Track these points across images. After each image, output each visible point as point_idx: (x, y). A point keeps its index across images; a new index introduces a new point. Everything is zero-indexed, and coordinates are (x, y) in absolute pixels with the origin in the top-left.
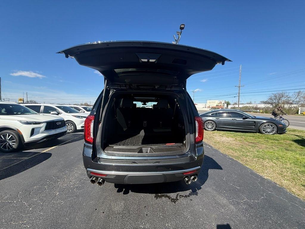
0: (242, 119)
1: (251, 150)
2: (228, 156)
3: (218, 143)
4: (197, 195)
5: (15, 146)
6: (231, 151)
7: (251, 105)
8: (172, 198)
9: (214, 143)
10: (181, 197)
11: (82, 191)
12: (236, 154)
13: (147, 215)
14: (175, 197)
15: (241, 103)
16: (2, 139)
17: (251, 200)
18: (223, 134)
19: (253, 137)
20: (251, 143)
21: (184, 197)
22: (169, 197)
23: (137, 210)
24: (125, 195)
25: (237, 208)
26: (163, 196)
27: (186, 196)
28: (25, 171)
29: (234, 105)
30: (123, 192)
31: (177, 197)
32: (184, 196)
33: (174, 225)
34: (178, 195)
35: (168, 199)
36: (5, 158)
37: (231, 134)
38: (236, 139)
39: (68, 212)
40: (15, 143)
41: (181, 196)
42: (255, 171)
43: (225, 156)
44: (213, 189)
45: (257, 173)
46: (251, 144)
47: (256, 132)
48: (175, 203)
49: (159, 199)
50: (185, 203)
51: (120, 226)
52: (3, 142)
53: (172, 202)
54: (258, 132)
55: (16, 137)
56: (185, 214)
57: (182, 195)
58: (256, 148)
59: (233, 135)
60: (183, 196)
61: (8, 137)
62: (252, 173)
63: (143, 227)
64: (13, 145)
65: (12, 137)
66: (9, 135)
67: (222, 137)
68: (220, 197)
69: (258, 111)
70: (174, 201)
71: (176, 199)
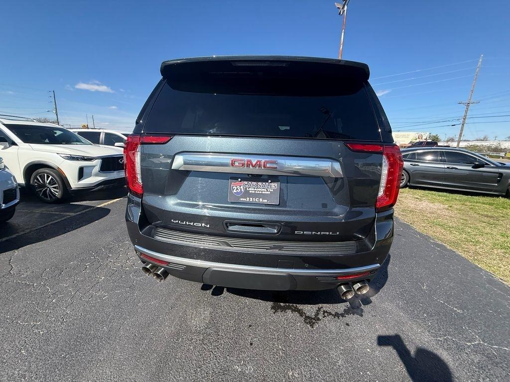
0: (470, 168)
1: (488, 230)
2: (433, 240)
3: (411, 211)
4: (362, 316)
5: (58, 193)
6: (439, 229)
7: (485, 144)
8: (308, 314)
9: (403, 211)
10: (326, 314)
11: (142, 279)
12: (450, 237)
13: (251, 344)
14: (313, 314)
15: (464, 139)
16: (39, 182)
17: (492, 344)
18: (422, 195)
19: (490, 204)
20: (487, 216)
21: (333, 315)
22: (301, 313)
23: (234, 331)
24: (215, 297)
25: (457, 360)
26: (289, 308)
27: (337, 315)
28: (65, 235)
29: (448, 141)
30: (212, 290)
31: (317, 314)
32: (333, 313)
33: (305, 376)
34: (319, 309)
35: (298, 315)
36: (44, 212)
37: (439, 196)
38: (451, 206)
39: (110, 315)
40: (58, 189)
41: (327, 312)
42: (498, 277)
43: (426, 238)
44: (398, 305)
45: (505, 283)
46: (486, 219)
47: (497, 196)
48: (312, 326)
49: (279, 313)
50: (334, 330)
51: (196, 360)
52: (42, 187)
53: (307, 323)
54: (503, 196)
55: (58, 179)
56: (333, 354)
57: (329, 310)
58: (499, 227)
59: (445, 198)
60: (330, 314)
61: (47, 180)
62: (491, 281)
63: (239, 370)
64: (56, 193)
65: (52, 179)
66: (48, 177)
67: (421, 200)
68: (415, 327)
69: (502, 154)
70: (311, 321)
71: (314, 319)
